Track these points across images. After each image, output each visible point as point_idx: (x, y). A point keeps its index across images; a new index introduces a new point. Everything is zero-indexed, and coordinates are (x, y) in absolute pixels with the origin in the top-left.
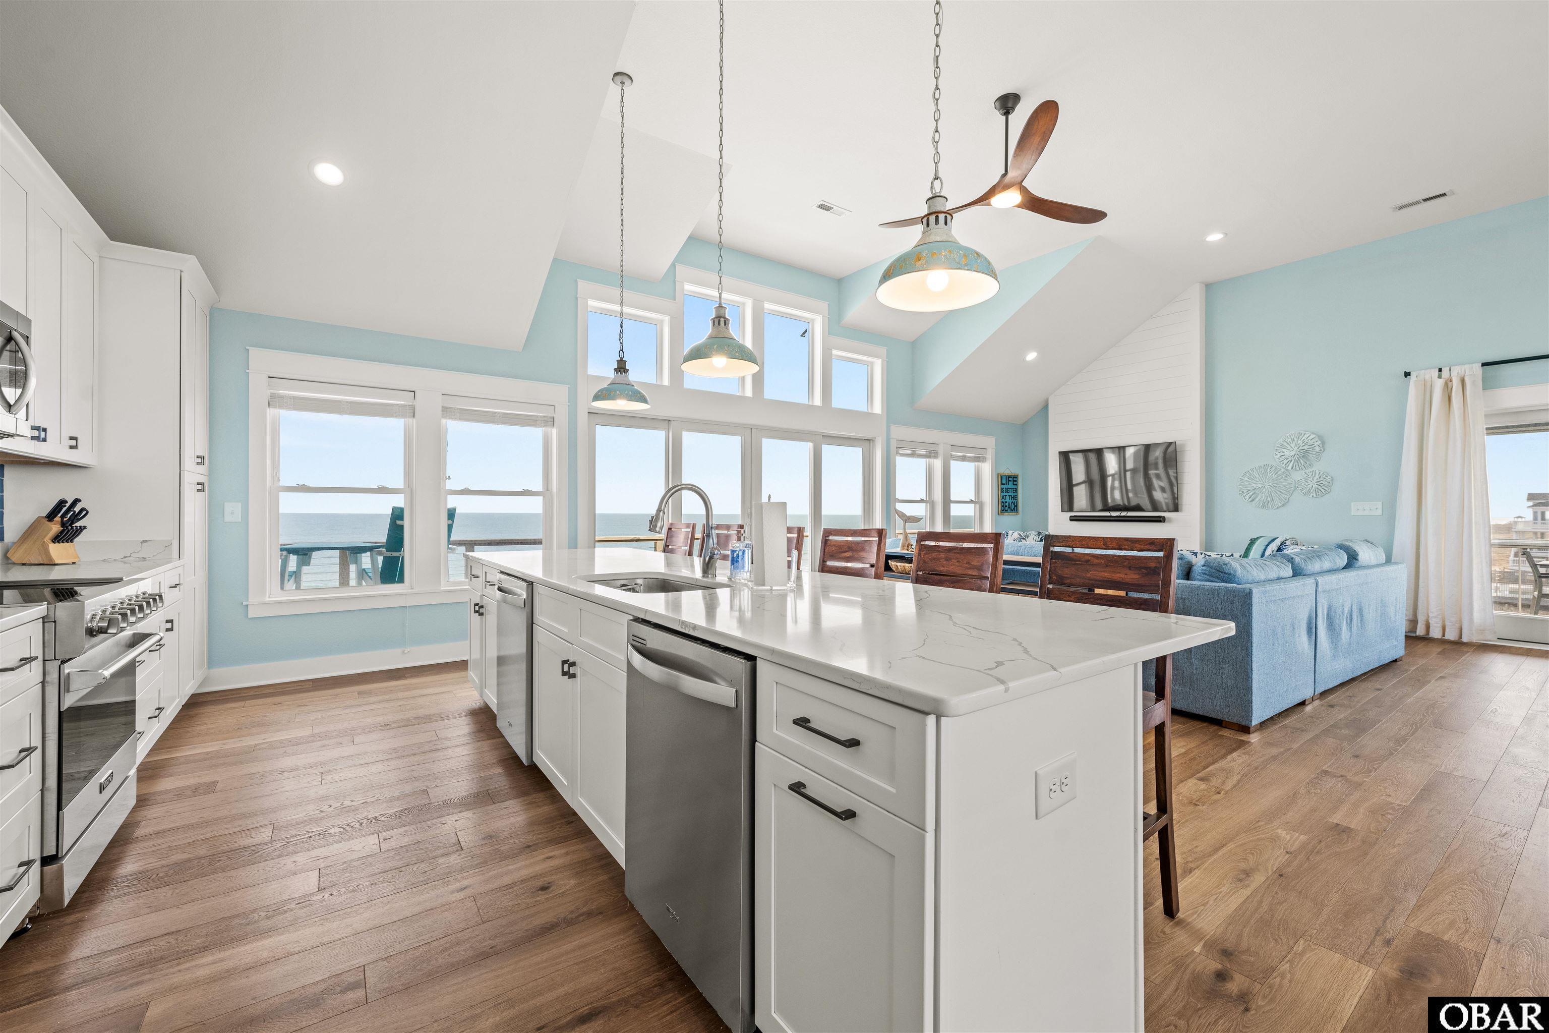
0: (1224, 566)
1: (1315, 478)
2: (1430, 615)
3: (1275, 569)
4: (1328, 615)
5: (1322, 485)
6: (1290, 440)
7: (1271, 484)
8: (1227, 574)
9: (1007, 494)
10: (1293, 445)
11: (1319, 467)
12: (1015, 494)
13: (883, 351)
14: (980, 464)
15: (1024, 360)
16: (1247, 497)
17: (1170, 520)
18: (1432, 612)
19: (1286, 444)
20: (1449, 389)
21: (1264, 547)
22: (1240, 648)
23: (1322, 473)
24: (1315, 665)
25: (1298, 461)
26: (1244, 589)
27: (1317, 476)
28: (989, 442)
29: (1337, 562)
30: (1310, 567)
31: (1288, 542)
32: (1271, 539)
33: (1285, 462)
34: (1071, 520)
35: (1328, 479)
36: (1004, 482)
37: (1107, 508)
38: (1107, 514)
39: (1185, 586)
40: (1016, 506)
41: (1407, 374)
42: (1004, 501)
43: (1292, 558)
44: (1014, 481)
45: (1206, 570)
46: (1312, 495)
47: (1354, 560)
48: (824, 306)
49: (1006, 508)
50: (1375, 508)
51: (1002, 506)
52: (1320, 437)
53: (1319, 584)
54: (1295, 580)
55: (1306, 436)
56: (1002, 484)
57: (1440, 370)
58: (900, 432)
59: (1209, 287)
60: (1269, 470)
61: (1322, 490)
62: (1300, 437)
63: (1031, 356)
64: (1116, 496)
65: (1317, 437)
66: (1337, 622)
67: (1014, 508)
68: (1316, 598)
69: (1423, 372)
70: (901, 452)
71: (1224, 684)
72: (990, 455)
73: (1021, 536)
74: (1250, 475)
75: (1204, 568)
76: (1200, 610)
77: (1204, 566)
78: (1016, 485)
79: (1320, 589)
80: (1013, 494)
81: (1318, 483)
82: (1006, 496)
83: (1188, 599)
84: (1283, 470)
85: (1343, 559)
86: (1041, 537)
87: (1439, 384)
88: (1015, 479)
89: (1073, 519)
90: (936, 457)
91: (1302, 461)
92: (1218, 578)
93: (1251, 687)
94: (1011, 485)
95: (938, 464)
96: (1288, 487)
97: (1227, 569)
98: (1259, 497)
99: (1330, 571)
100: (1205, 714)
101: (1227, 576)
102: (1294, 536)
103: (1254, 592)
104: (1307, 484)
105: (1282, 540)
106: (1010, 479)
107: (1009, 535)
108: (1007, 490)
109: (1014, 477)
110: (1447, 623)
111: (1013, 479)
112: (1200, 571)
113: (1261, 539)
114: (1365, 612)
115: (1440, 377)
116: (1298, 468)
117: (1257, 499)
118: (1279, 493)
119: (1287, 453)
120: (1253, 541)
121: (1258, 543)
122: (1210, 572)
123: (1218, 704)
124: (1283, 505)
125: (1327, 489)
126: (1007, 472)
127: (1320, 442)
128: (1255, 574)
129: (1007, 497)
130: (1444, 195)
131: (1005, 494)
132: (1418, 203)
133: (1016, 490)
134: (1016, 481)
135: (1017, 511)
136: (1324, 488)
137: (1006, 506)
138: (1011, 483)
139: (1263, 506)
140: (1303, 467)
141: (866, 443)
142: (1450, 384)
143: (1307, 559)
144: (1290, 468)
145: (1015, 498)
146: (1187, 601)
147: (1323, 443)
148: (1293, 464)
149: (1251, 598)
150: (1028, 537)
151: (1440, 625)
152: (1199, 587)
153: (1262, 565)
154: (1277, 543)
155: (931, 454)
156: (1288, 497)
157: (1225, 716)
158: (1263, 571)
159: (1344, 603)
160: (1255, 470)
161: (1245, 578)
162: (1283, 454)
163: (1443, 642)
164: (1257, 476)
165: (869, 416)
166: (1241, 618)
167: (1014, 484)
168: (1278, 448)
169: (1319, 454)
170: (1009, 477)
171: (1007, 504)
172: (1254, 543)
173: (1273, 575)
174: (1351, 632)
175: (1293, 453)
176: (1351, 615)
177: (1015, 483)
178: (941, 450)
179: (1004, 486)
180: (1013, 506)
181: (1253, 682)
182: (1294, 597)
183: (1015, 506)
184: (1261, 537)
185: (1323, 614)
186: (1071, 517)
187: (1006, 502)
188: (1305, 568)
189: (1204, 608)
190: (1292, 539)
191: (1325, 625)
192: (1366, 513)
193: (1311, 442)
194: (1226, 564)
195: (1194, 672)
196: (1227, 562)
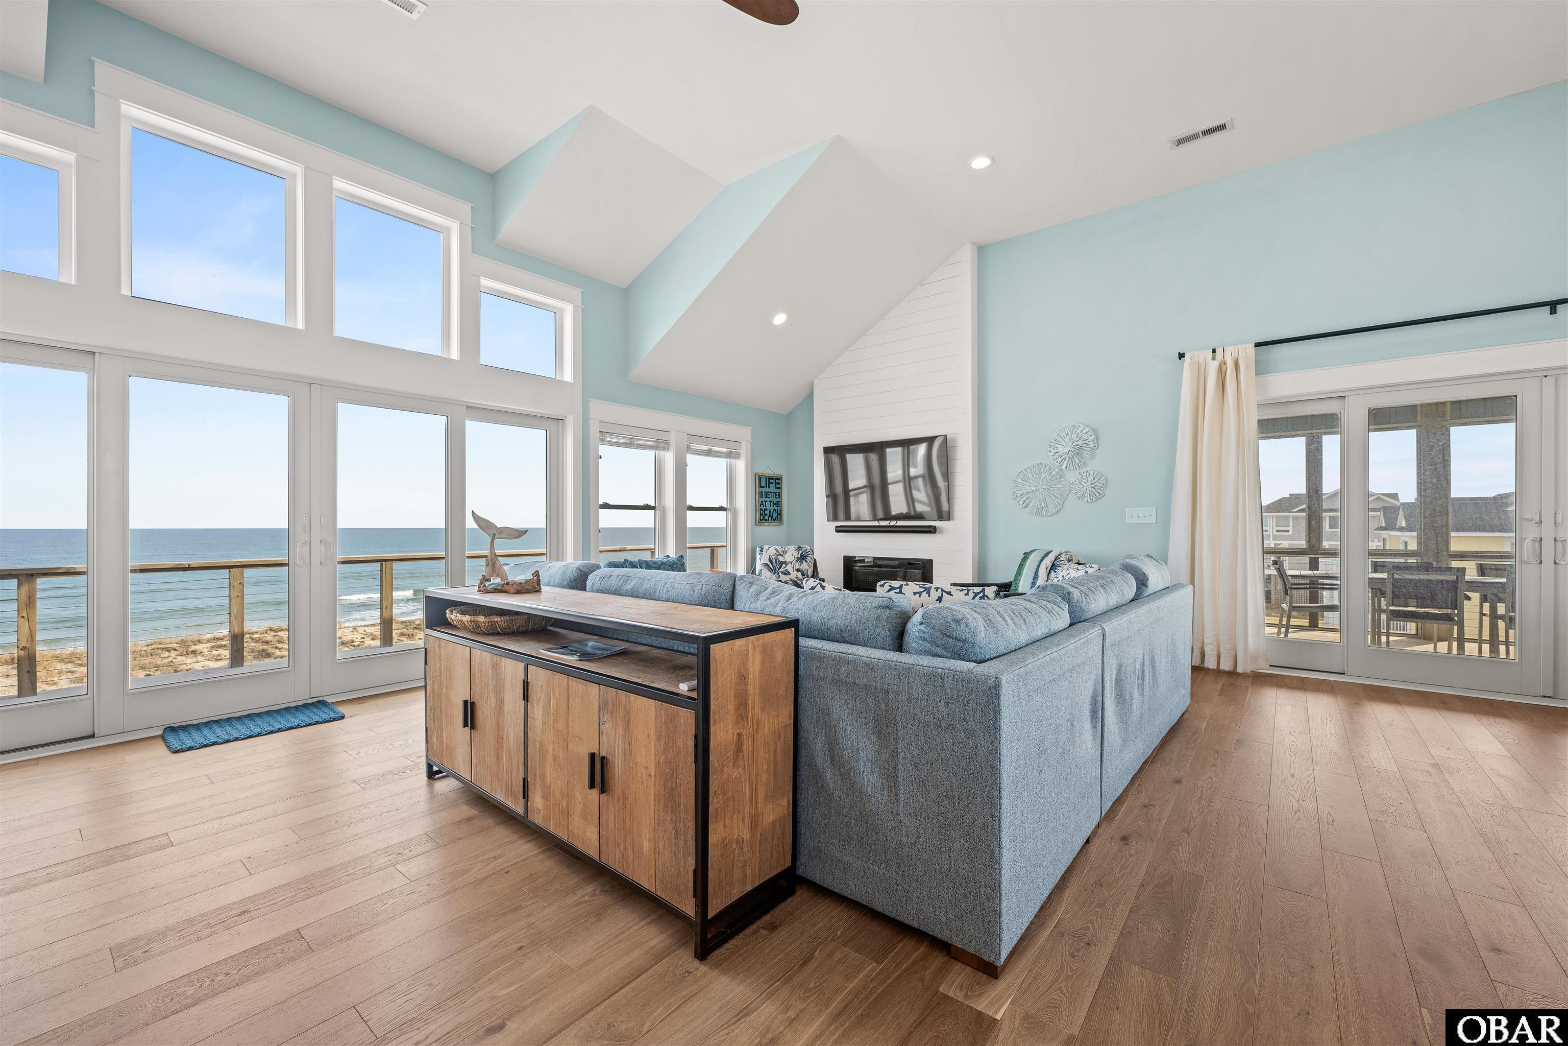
0: (953, 625)
1: (1090, 480)
2: (1206, 641)
3: (1044, 616)
4: (1117, 681)
5: (1096, 488)
6: (1064, 434)
7: (1044, 487)
8: (959, 640)
9: (767, 499)
10: (1067, 440)
11: (1093, 465)
12: (777, 500)
13: (577, 293)
14: (733, 461)
15: (770, 323)
16: (1021, 503)
17: (941, 531)
18: (1207, 638)
19: (1059, 439)
20: (1223, 374)
21: (1037, 563)
22: (979, 799)
23: (1096, 473)
24: (1101, 768)
25: (1072, 459)
26: (987, 677)
27: (1091, 478)
28: (743, 434)
29: (1125, 592)
30: (1093, 606)
31: (1063, 557)
32: (1045, 552)
33: (1060, 460)
34: (837, 531)
35: (1103, 480)
36: (763, 484)
37: (888, 517)
38: (876, 523)
39: (889, 666)
40: (780, 514)
41: (1181, 356)
42: (763, 508)
43: (1069, 593)
44: (776, 483)
45: (925, 632)
46: (1086, 499)
47: (1143, 587)
48: (465, 209)
49: (767, 517)
50: (1147, 515)
51: (761, 514)
52: (1095, 431)
53: (1107, 635)
54: (1074, 637)
55: (1081, 429)
56: (761, 487)
57: (1214, 351)
58: (601, 411)
59: (981, 250)
60: (1043, 470)
61: (1096, 493)
62: (1075, 431)
63: (780, 319)
64: (898, 505)
65: (1091, 431)
66: (1128, 688)
67: (777, 517)
68: (1103, 659)
69: (1197, 353)
70: (609, 439)
71: (953, 872)
72: (744, 450)
73: (778, 552)
74: (1024, 475)
75: (922, 627)
76: (913, 715)
77: (921, 623)
78: (779, 488)
79: (1107, 644)
80: (775, 500)
81: (1093, 486)
82: (766, 501)
83: (893, 691)
84: (1057, 470)
85: (1130, 588)
86: (800, 552)
87: (1213, 366)
88: (777, 481)
89: (839, 530)
90: (666, 449)
91: (1076, 459)
92: (945, 648)
93: (1000, 881)
94: (772, 488)
95: (669, 458)
96: (1062, 490)
97: (959, 631)
98: (1033, 502)
99: (1117, 609)
100: (922, 928)
101: (960, 644)
102: (1070, 549)
103: (1004, 681)
104: (1081, 486)
105: (1057, 555)
106: (771, 481)
107: (764, 550)
108: (767, 495)
109: (776, 479)
110: (1222, 650)
111: (776, 481)
112: (916, 634)
113: (1036, 552)
114: (1157, 660)
115: (1214, 359)
116: (1072, 468)
117: (1031, 505)
118: (1053, 497)
119: (1061, 450)
120: (1026, 555)
121: (1032, 557)
122: (931, 636)
123: (944, 910)
124: (1058, 512)
125: (1101, 493)
126: (768, 472)
127: (1094, 437)
128: (1010, 633)
129: (768, 504)
130: (1222, 127)
131: (764, 499)
132: (1194, 137)
133: (779, 495)
134: (779, 484)
135: (781, 520)
136: (1099, 491)
137: (767, 515)
138: (773, 486)
139: (1038, 513)
140: (1077, 466)
141: (554, 423)
142: (1224, 367)
143: (1089, 593)
144: (1064, 467)
145: (778, 504)
146: (891, 696)
147: (1097, 438)
148: (1067, 463)
149: (998, 697)
150: (786, 553)
151: (1215, 653)
152: (910, 669)
153: (1024, 613)
154: (1051, 557)
155: (660, 445)
156: (1062, 502)
157: (954, 938)
158: (1024, 627)
159: (1135, 655)
160: (1029, 471)
161: (991, 647)
162: (1057, 451)
163: (1219, 672)
164: (1031, 477)
165: (554, 383)
166: (982, 737)
167: (776, 488)
168: (1052, 444)
169: (1093, 450)
170: (769, 479)
171: (767, 512)
172: (1028, 558)
173: (1040, 631)
174: (1143, 697)
175: (1067, 450)
176: (1143, 672)
177: (777, 486)
178: (672, 439)
179: (764, 490)
180: (775, 515)
181: (1003, 872)
182: (1073, 669)
183: (778, 514)
184: (1036, 550)
185: (1111, 681)
186: (837, 527)
187: (766, 510)
188: (1087, 607)
189: (918, 711)
190: (1066, 553)
191: (1113, 698)
192: (1141, 521)
193: (1085, 437)
194: (957, 622)
195: (904, 839)
196: (960, 616)
